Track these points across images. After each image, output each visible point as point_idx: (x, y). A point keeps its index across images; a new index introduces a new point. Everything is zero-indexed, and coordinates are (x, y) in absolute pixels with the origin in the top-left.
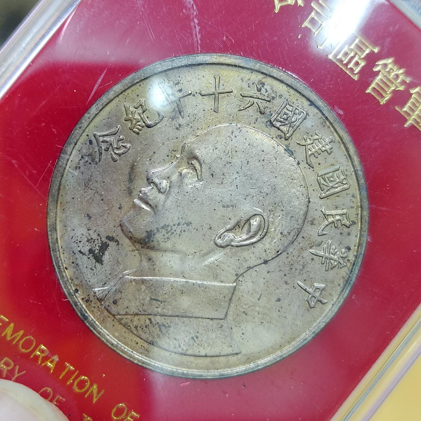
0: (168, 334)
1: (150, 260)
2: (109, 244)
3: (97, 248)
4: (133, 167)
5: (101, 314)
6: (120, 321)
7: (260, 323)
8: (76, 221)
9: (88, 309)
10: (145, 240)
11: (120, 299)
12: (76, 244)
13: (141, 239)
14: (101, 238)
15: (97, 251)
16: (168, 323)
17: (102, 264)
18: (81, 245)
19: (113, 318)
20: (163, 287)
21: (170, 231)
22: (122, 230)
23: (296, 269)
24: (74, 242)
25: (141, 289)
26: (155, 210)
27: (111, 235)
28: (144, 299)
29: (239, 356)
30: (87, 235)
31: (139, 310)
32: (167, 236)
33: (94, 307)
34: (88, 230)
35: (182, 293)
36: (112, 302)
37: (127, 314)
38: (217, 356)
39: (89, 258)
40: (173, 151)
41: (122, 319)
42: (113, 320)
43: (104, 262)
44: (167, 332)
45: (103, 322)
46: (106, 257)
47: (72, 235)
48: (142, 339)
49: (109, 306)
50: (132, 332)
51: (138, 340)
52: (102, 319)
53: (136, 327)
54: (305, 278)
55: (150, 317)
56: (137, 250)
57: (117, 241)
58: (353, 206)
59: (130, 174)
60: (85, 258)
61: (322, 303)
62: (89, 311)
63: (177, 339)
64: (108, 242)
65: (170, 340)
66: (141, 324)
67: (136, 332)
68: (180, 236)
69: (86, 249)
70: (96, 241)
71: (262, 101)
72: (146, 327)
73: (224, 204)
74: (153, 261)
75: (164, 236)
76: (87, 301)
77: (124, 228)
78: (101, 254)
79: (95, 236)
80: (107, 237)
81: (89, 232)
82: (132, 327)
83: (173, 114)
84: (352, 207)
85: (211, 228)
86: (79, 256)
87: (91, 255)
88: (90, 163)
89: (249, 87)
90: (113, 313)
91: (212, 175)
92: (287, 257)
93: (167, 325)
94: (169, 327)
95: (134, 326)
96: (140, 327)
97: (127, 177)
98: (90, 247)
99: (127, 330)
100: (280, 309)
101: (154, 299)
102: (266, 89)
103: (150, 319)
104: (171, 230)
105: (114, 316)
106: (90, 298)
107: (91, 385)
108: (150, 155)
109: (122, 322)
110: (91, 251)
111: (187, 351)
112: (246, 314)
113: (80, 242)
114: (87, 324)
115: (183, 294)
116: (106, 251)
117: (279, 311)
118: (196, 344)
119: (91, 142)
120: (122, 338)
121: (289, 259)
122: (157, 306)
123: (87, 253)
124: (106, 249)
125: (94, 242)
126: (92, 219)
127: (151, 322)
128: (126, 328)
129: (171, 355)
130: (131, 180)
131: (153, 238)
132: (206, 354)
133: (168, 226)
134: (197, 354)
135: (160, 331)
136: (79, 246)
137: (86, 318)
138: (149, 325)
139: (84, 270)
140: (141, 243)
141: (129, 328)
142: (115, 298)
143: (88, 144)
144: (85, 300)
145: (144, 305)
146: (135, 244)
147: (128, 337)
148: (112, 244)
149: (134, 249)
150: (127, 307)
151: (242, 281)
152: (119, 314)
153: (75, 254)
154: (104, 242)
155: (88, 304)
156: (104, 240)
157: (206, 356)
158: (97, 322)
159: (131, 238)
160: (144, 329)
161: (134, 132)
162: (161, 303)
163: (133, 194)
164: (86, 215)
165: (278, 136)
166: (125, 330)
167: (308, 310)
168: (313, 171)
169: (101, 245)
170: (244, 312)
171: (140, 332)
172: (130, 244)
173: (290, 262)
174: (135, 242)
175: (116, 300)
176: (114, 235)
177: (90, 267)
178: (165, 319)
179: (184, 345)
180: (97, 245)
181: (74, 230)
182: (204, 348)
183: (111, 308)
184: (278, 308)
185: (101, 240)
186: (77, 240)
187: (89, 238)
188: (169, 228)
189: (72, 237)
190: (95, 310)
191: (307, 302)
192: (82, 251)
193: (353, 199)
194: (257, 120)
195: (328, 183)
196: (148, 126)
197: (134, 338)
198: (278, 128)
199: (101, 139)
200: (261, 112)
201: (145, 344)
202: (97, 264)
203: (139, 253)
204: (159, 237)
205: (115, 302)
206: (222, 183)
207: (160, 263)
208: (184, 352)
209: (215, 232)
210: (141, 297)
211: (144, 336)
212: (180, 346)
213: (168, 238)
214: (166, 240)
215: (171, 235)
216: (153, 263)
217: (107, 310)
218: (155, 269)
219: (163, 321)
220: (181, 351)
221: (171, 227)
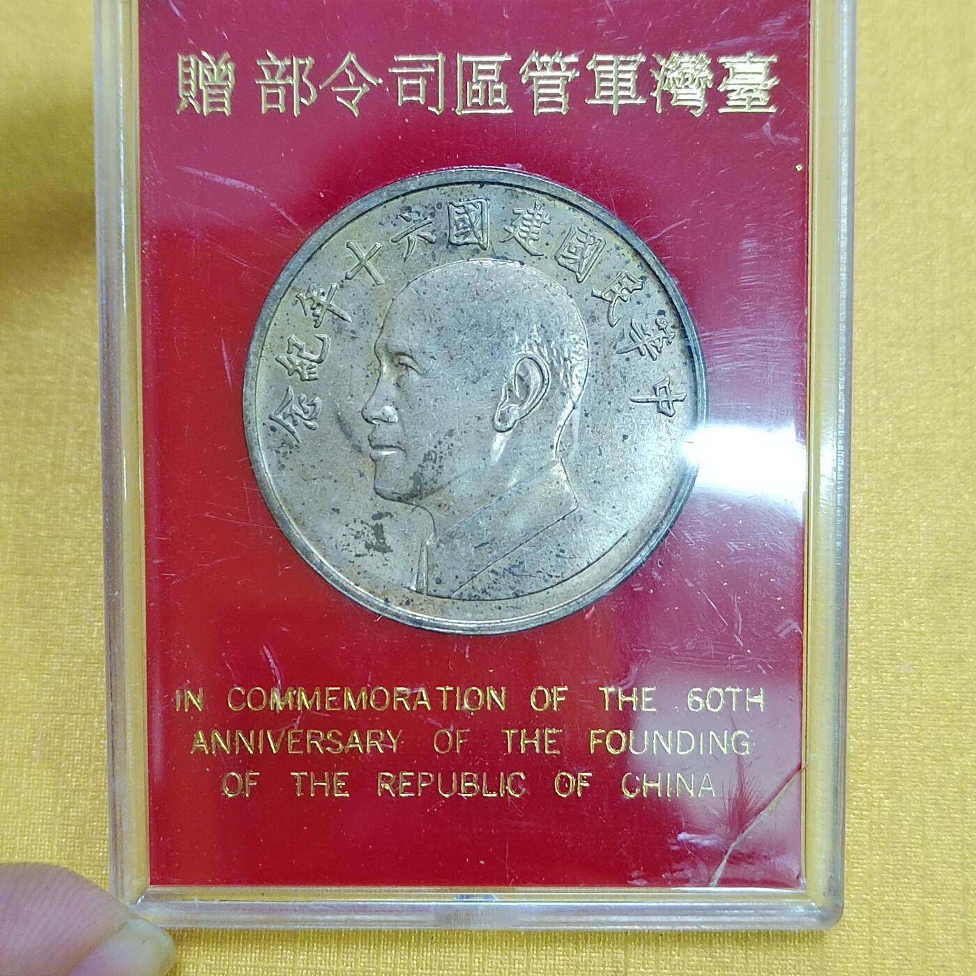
0: (527, 572)
1: (440, 506)
2: (381, 524)
3: (372, 537)
4: (339, 420)
5: (434, 606)
6: (460, 598)
7: (625, 480)
8: (326, 526)
9: (415, 612)
10: (417, 489)
11: (441, 573)
12: (346, 551)
13: (411, 492)
14: (367, 524)
15: (375, 542)
16: (517, 560)
17: (391, 551)
18: (351, 548)
19: (450, 601)
20: (478, 525)
21: (436, 458)
22: (383, 497)
23: (618, 387)
24: (342, 549)
25: (456, 546)
26: (401, 447)
27: (376, 513)
28: (469, 554)
29: (630, 536)
30: (350, 531)
31: (471, 570)
32: (436, 466)
33: (421, 604)
34: (347, 526)
35: (506, 515)
36: (434, 584)
37: (462, 585)
38: (603, 555)
39: (372, 555)
40: (369, 366)
41: (462, 593)
42: (453, 603)
43: (392, 548)
44: (523, 571)
45: (443, 612)
46: (389, 540)
47: (334, 544)
48: (501, 599)
49: (435, 591)
50: (484, 600)
51: (497, 603)
52: (439, 610)
53: (484, 591)
54: (637, 388)
55: (490, 568)
56: (417, 507)
57: (388, 514)
58: (628, 259)
59: (343, 429)
60: (367, 558)
61: (681, 401)
62: (418, 612)
63: (541, 570)
64: (379, 522)
65: (535, 577)
66: (487, 583)
67: (488, 597)
68: (451, 454)
69: (361, 548)
70: (365, 531)
71: (422, 228)
72: (495, 583)
73: (472, 379)
74: (445, 505)
75: (433, 468)
76: (408, 603)
77: (384, 494)
78: (381, 541)
79: (360, 527)
80: (372, 518)
81: (349, 526)
82: (480, 594)
83: (336, 326)
84: (627, 262)
85: (479, 418)
86: (359, 561)
87: (372, 550)
88: (291, 452)
89: (394, 225)
90: (446, 595)
91: (433, 357)
92: (596, 381)
93: (518, 564)
94: (522, 563)
95: (481, 591)
96: (489, 588)
97: (342, 435)
98: (364, 542)
100: (636, 446)
101: (480, 546)
102: (417, 212)
103: (493, 571)
104: (436, 454)
105: (449, 597)
106: (408, 596)
107: (485, 692)
108: (348, 391)
109: (464, 597)
110: (368, 546)
111: (564, 575)
112: (599, 482)
113: (348, 545)
114: (427, 628)
115: (508, 515)
116: (385, 534)
117: (636, 450)
118: (567, 560)
119: (273, 429)
120: (478, 615)
121: (600, 381)
122: (488, 550)
123: (366, 551)
124: (383, 532)
125: (363, 533)
126: (341, 511)
127: (497, 574)
128: (473, 600)
129: (548, 593)
130: (349, 436)
131: (424, 479)
132: (588, 562)
133: (429, 454)
134: (578, 569)
136: (351, 551)
137: (421, 622)
138: (497, 578)
139: (377, 572)
140: (416, 496)
141: (477, 598)
142: (436, 577)
143: (271, 433)
144: (403, 604)
145: (473, 561)
146: (409, 501)
147: (484, 608)
148: (384, 521)
149: (413, 507)
150: (457, 577)
151: (564, 450)
152: (453, 592)
153: (353, 562)
154: (374, 525)
155: (411, 605)
156: (373, 523)
158: (436, 619)
159: (400, 500)
161: (309, 380)
162: (491, 544)
163: (363, 449)
164: (332, 511)
165: (473, 251)
167: (670, 421)
168: (546, 258)
169: (373, 531)
170: (595, 482)
171: (493, 593)
172: (403, 505)
173: (603, 384)
174: (407, 499)
175: (438, 578)
176: (379, 510)
177: (381, 564)
178: (509, 559)
179: (554, 571)
180: (370, 534)
181: (331, 538)
182: (580, 557)
184: (632, 448)
185: (369, 526)
186: (344, 545)
187: (355, 533)
188: (433, 455)
189: (336, 546)
190: (424, 606)
191: (661, 415)
192: (358, 553)
193: (621, 251)
194: (434, 255)
195: (575, 257)
196: (319, 362)
197: (491, 605)
198: (467, 244)
199: (280, 417)
200: (431, 242)
201: (510, 602)
202: (386, 555)
203: (422, 508)
204: (428, 473)
205: (439, 582)
206: (452, 358)
207: (453, 501)
208: (560, 579)
209: (488, 419)
210: (463, 554)
211: (501, 595)
212: (551, 576)
213: (440, 467)
214: (440, 470)
215: (440, 461)
216: (447, 508)
217: (436, 596)
218: (453, 512)
219: (509, 562)
220: (557, 580)
221: (434, 452)
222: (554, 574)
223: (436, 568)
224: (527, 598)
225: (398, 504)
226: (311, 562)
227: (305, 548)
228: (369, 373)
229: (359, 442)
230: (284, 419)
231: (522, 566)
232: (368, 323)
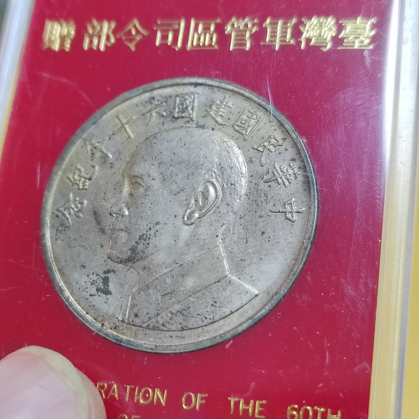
0: (191, 314)
1: (144, 268)
2: (108, 277)
3: (101, 285)
4: (95, 213)
5: (131, 332)
6: (148, 327)
7: (260, 260)
8: (76, 276)
9: (119, 334)
10: (132, 256)
11: (139, 310)
12: (85, 292)
13: (128, 258)
14: (100, 276)
15: (102, 287)
16: (186, 306)
17: (111, 294)
18: (88, 290)
19: (142, 329)
20: (165, 281)
21: (146, 238)
22: (112, 260)
23: (262, 202)
24: (83, 291)
25: (150, 294)
26: (127, 230)
27: (106, 269)
28: (157, 300)
29: (260, 297)
30: (89, 280)
31: (157, 310)
32: (146, 243)
33: (123, 329)
34: (88, 276)
35: (183, 276)
36: (133, 317)
37: (150, 318)
38: (241, 307)
39: (99, 296)
40: (117, 183)
41: (149, 325)
42: (143, 330)
43: (112, 292)
44: (189, 313)
45: (136, 336)
46: (112, 287)
47: (78, 287)
48: (173, 331)
49: (133, 321)
50: (162, 330)
51: (170, 333)
52: (134, 335)
53: (163, 325)
54: (274, 203)
56: (131, 268)
57: (113, 271)
58: (275, 128)
59: (96, 219)
60: (97, 297)
61: (300, 213)
62: (121, 334)
63: (200, 313)
64: (107, 275)
65: (196, 318)
66: (166, 319)
67: (165, 328)
68: (155, 237)
69: (94, 291)
70: (98, 280)
71: (159, 109)
72: (171, 320)
73: (174, 193)
74: (148, 268)
75: (144, 244)
76: (115, 328)
77: (113, 258)
78: (106, 287)
79: (94, 278)
80: (103, 273)
82: (160, 326)
83: (103, 160)
85: (175, 216)
86: (91, 298)
87: (100, 292)
88: (64, 230)
89: (144, 107)
90: (139, 325)
91: (154, 179)
92: (249, 198)
93: (186, 308)
94: (189, 308)
95: (161, 324)
96: (166, 322)
97: (95, 222)
98: (96, 287)
99: (158, 331)
100: (269, 239)
101: (165, 295)
102: (158, 100)
103: (170, 312)
104: (147, 236)
105: (141, 326)
106: (116, 324)
107: (154, 392)
108: (103, 197)
109: (150, 327)
110: (98, 290)
111: (214, 318)
112: (244, 260)
114: (124, 345)
115: (185, 277)
116: (109, 283)
117: (269, 241)
118: (218, 309)
119: (57, 216)
120: (157, 340)
121: (251, 198)
122: (170, 298)
123: (96, 293)
124: (108, 282)
125: (97, 282)
126: (86, 267)
127: (172, 314)
128: (156, 330)
129: (203, 329)
130: (99, 223)
131: (137, 251)
132: (231, 311)
133: (143, 235)
134: (224, 315)
135: (183, 316)
136: (87, 292)
137: (121, 341)
138: (173, 316)
139: (100, 307)
140: (131, 260)
141: (158, 328)
142: (135, 313)
143: (56, 218)
144: (113, 328)
145: (159, 304)
146: (126, 264)
147: (162, 336)
148: (111, 275)
149: (129, 268)
150: (148, 314)
151: (224, 239)
152: (144, 323)
153: (88, 299)
154: (104, 277)
155: (117, 330)
156: (103, 276)
157: (232, 313)
158: (131, 339)
159: (121, 262)
160: (170, 321)
161: (82, 189)
162: (172, 294)
163: (105, 231)
164: (81, 267)
165: (186, 122)
166: (156, 332)
167: (292, 225)
168: (227, 126)
169: (102, 281)
170: (241, 260)
171: (168, 326)
172: (123, 266)
173: (253, 200)
174: (126, 262)
175: (136, 313)
176: (108, 268)
177: (104, 302)
178: (182, 304)
179: (208, 315)
180: (100, 282)
181: (78, 283)
182: (226, 307)
183: (136, 322)
184: (267, 240)
185: (101, 277)
186: (84, 288)
187: (92, 281)
188: (145, 237)
189: (79, 288)
190: (125, 331)
191: (287, 220)
192: (91, 294)
193: (272, 124)
194: (163, 123)
195: (244, 126)
196: (90, 179)
197: (166, 334)
198: (183, 117)
199: (62, 209)
200: (163, 116)
201: (178, 334)
202: (108, 296)
203: (134, 269)
204: (140, 247)
205: (136, 316)
206: (164, 180)
207: (153, 266)
208: (212, 321)
209: (181, 217)
210: (154, 299)
211: (173, 327)
212: (206, 318)
213: (148, 244)
214: (147, 246)
215: (149, 240)
216: (148, 269)
217: (134, 325)
218: (152, 273)
219: (182, 307)
220: (210, 321)
221: (145, 234)
222: (208, 317)
223: (136, 307)
224: (189, 331)
225: (120, 265)
226: (63, 296)
227: (60, 288)
228: (117, 188)
229: (104, 226)
230: (65, 210)
231: (188, 310)
232: (121, 159)
